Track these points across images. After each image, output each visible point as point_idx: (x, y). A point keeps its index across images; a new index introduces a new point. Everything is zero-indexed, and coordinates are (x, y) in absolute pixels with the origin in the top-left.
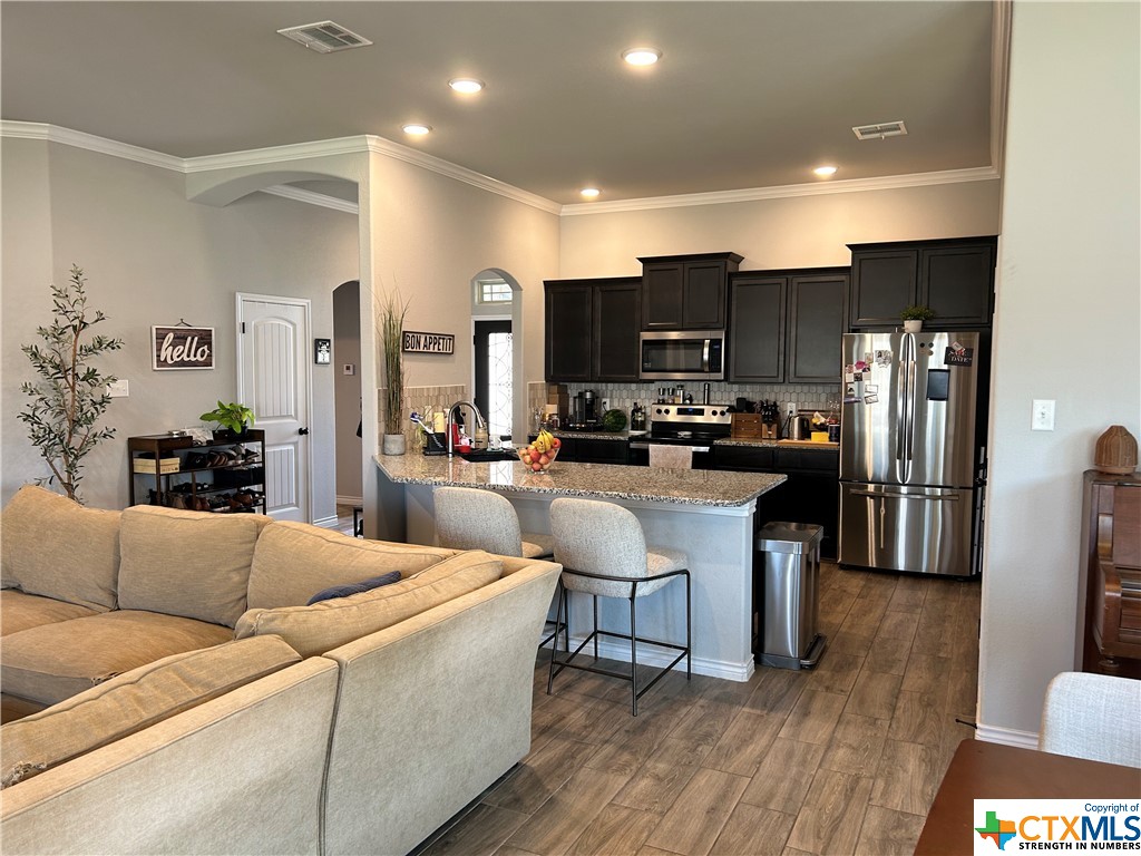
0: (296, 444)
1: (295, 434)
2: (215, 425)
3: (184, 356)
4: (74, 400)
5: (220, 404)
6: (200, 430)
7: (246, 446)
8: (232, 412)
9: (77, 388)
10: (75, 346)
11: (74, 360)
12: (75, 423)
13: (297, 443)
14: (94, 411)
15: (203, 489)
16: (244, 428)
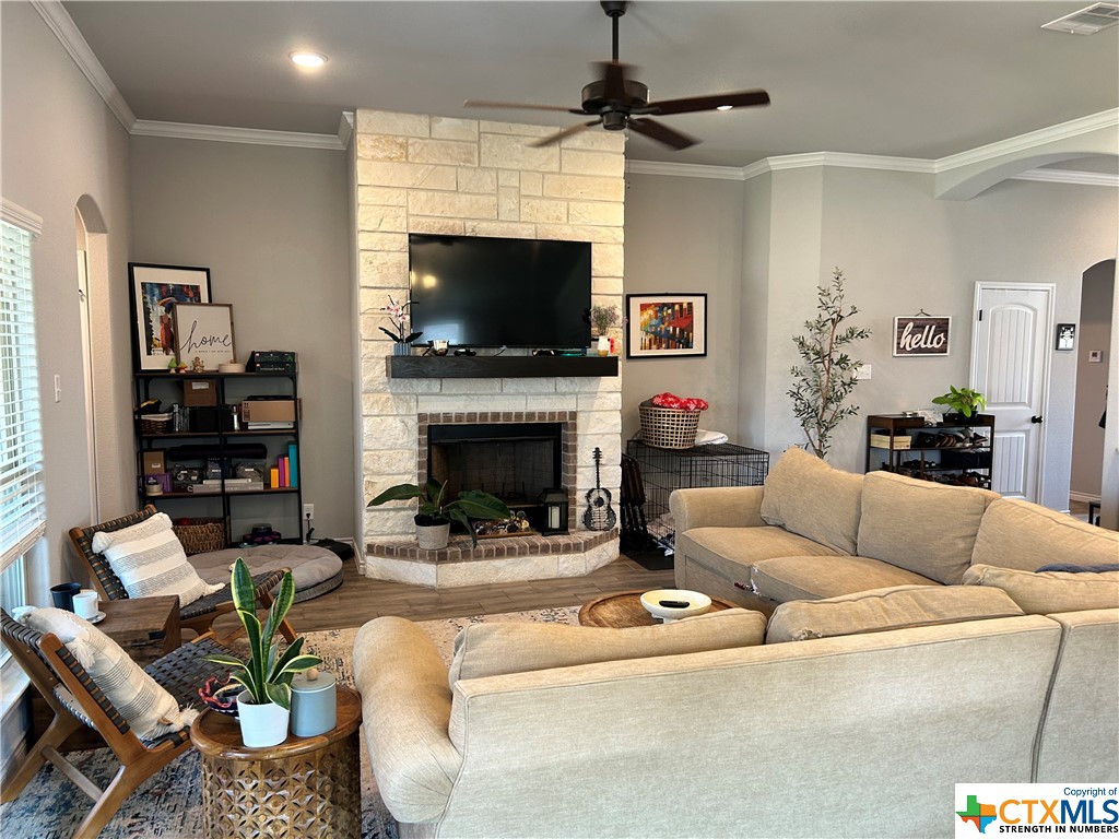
0: (1027, 432)
1: (1027, 421)
2: (946, 408)
3: (922, 343)
4: (828, 381)
5: (953, 389)
6: (932, 412)
7: (975, 430)
8: (963, 397)
9: (832, 371)
10: (832, 336)
11: (831, 348)
12: (828, 400)
13: (1029, 430)
14: (843, 391)
15: (931, 467)
16: (974, 413)
